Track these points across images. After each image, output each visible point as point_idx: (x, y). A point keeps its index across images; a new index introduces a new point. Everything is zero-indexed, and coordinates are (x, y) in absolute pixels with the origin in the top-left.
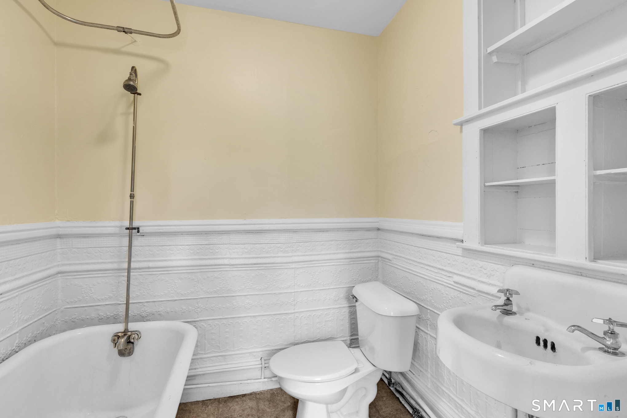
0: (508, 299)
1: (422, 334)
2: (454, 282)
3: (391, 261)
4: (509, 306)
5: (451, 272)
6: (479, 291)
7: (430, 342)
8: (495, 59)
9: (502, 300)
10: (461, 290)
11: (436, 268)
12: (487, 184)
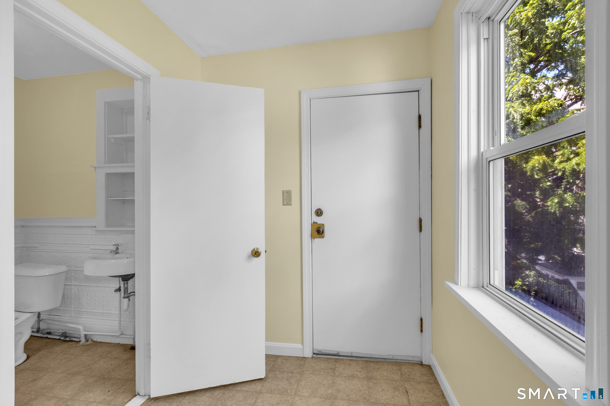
0: (117, 248)
1: (67, 287)
2: (90, 249)
3: (37, 248)
4: (117, 251)
5: (88, 245)
6: (104, 250)
7: (74, 289)
8: (112, 141)
9: (114, 248)
10: (94, 252)
11: (78, 244)
12: (108, 199)
